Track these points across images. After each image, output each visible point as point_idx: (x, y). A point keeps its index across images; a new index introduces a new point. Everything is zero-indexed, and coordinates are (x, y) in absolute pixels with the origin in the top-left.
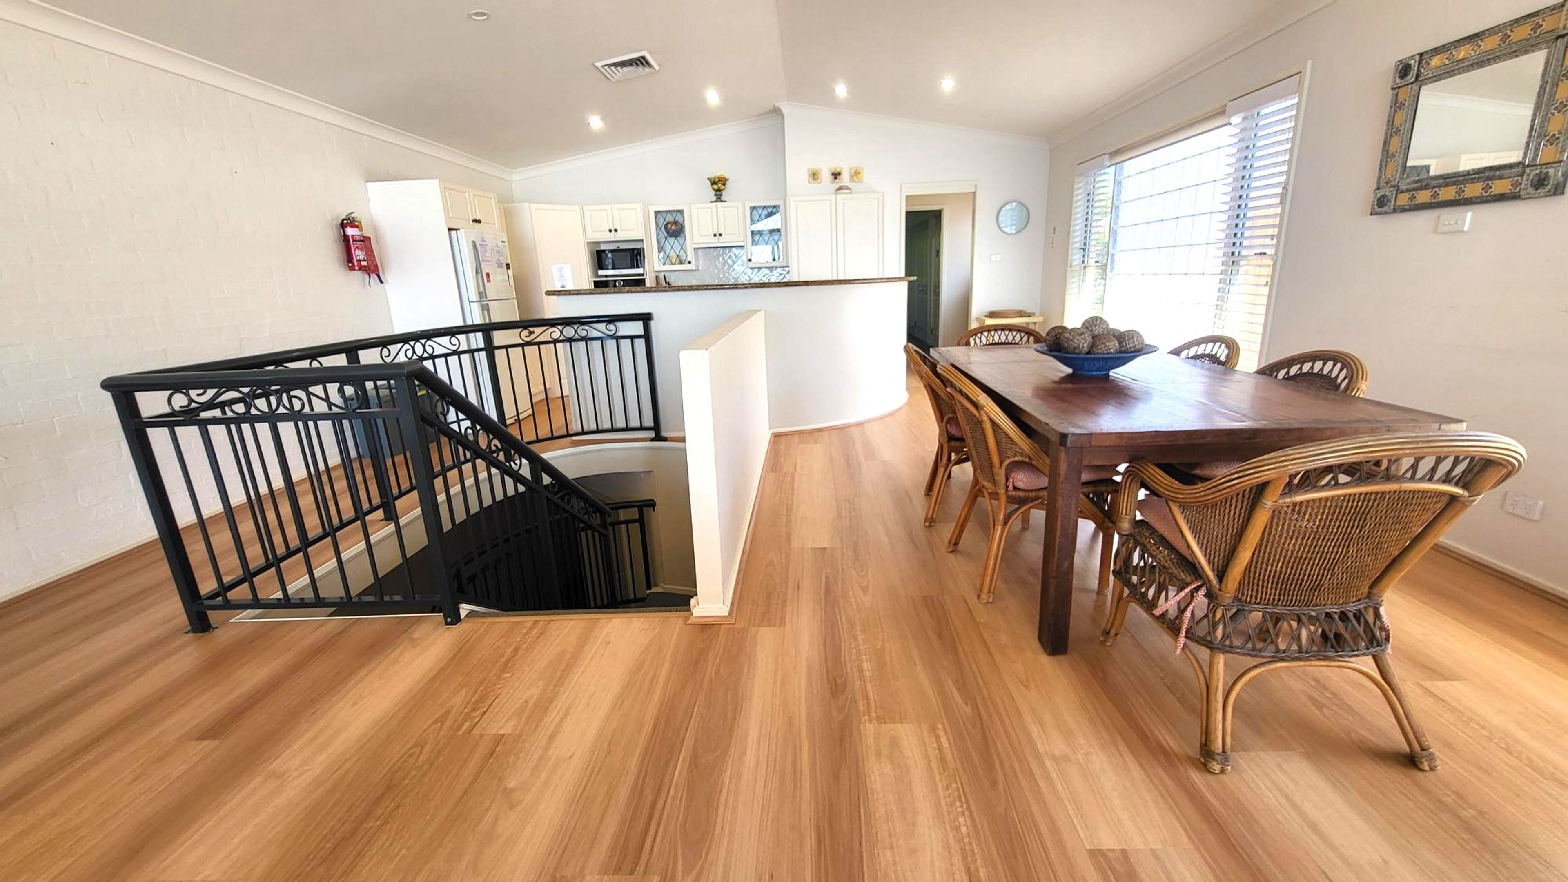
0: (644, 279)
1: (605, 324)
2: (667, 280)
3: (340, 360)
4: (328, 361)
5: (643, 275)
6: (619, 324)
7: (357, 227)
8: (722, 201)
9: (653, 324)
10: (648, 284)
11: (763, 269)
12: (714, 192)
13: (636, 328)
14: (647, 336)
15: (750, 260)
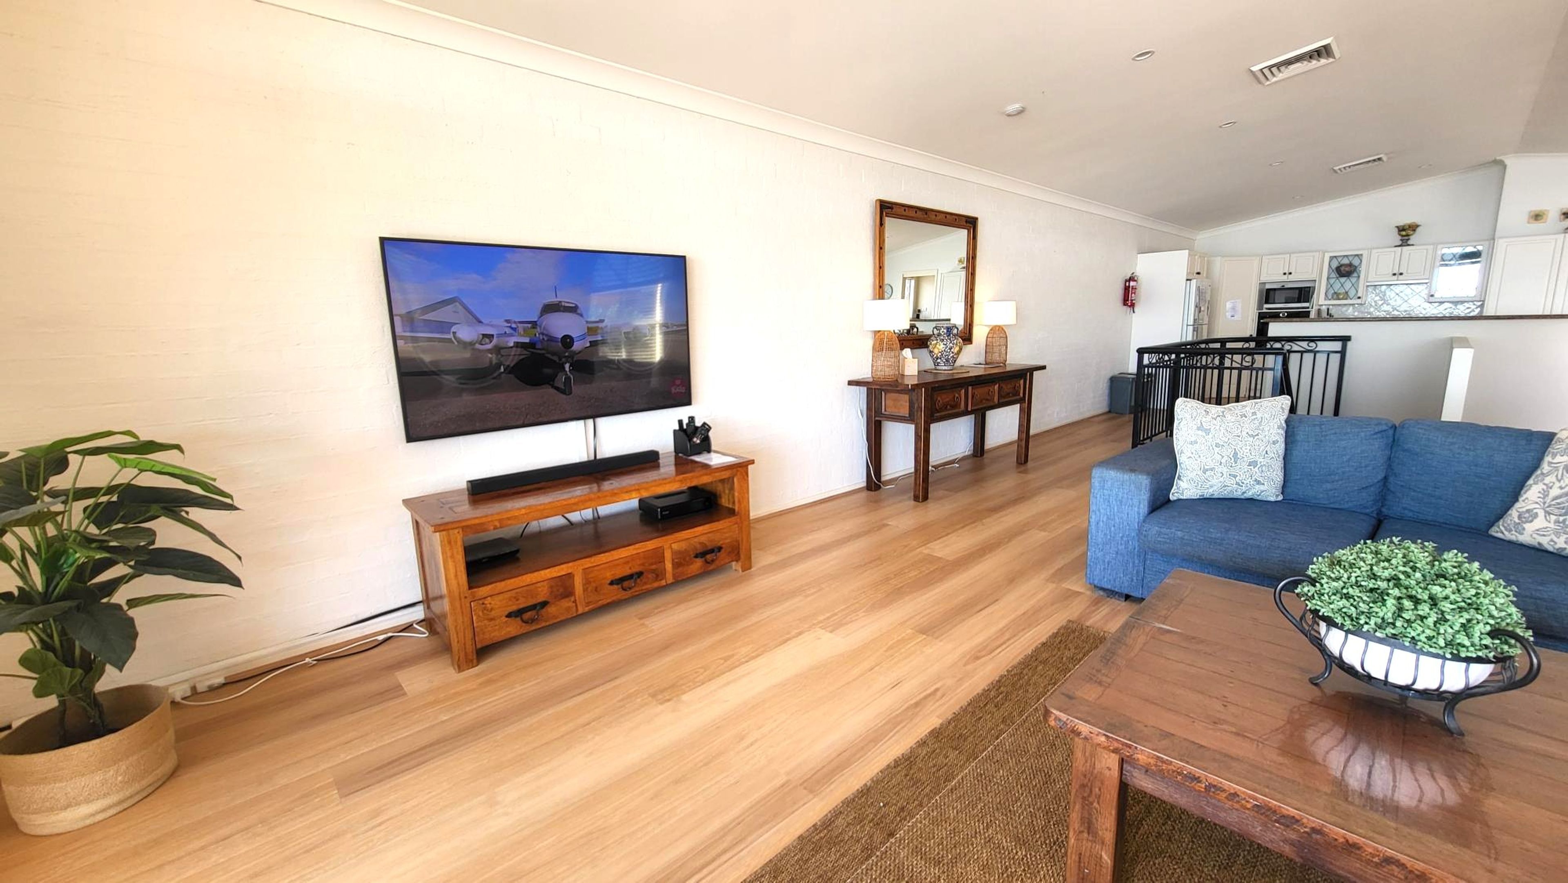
0: (1309, 312)
1: (1307, 342)
2: (1330, 312)
3: (1218, 345)
4: (1212, 346)
5: (1308, 308)
6: (1319, 343)
7: (1135, 281)
8: (1409, 245)
9: (1349, 344)
10: (1313, 315)
11: (1446, 304)
12: (1400, 238)
13: (1337, 346)
14: (1343, 353)
15: (1432, 296)
